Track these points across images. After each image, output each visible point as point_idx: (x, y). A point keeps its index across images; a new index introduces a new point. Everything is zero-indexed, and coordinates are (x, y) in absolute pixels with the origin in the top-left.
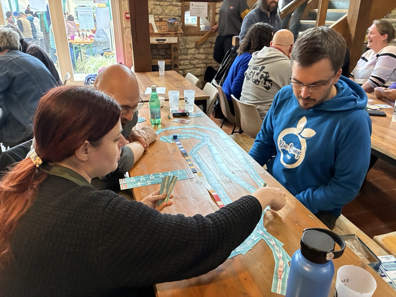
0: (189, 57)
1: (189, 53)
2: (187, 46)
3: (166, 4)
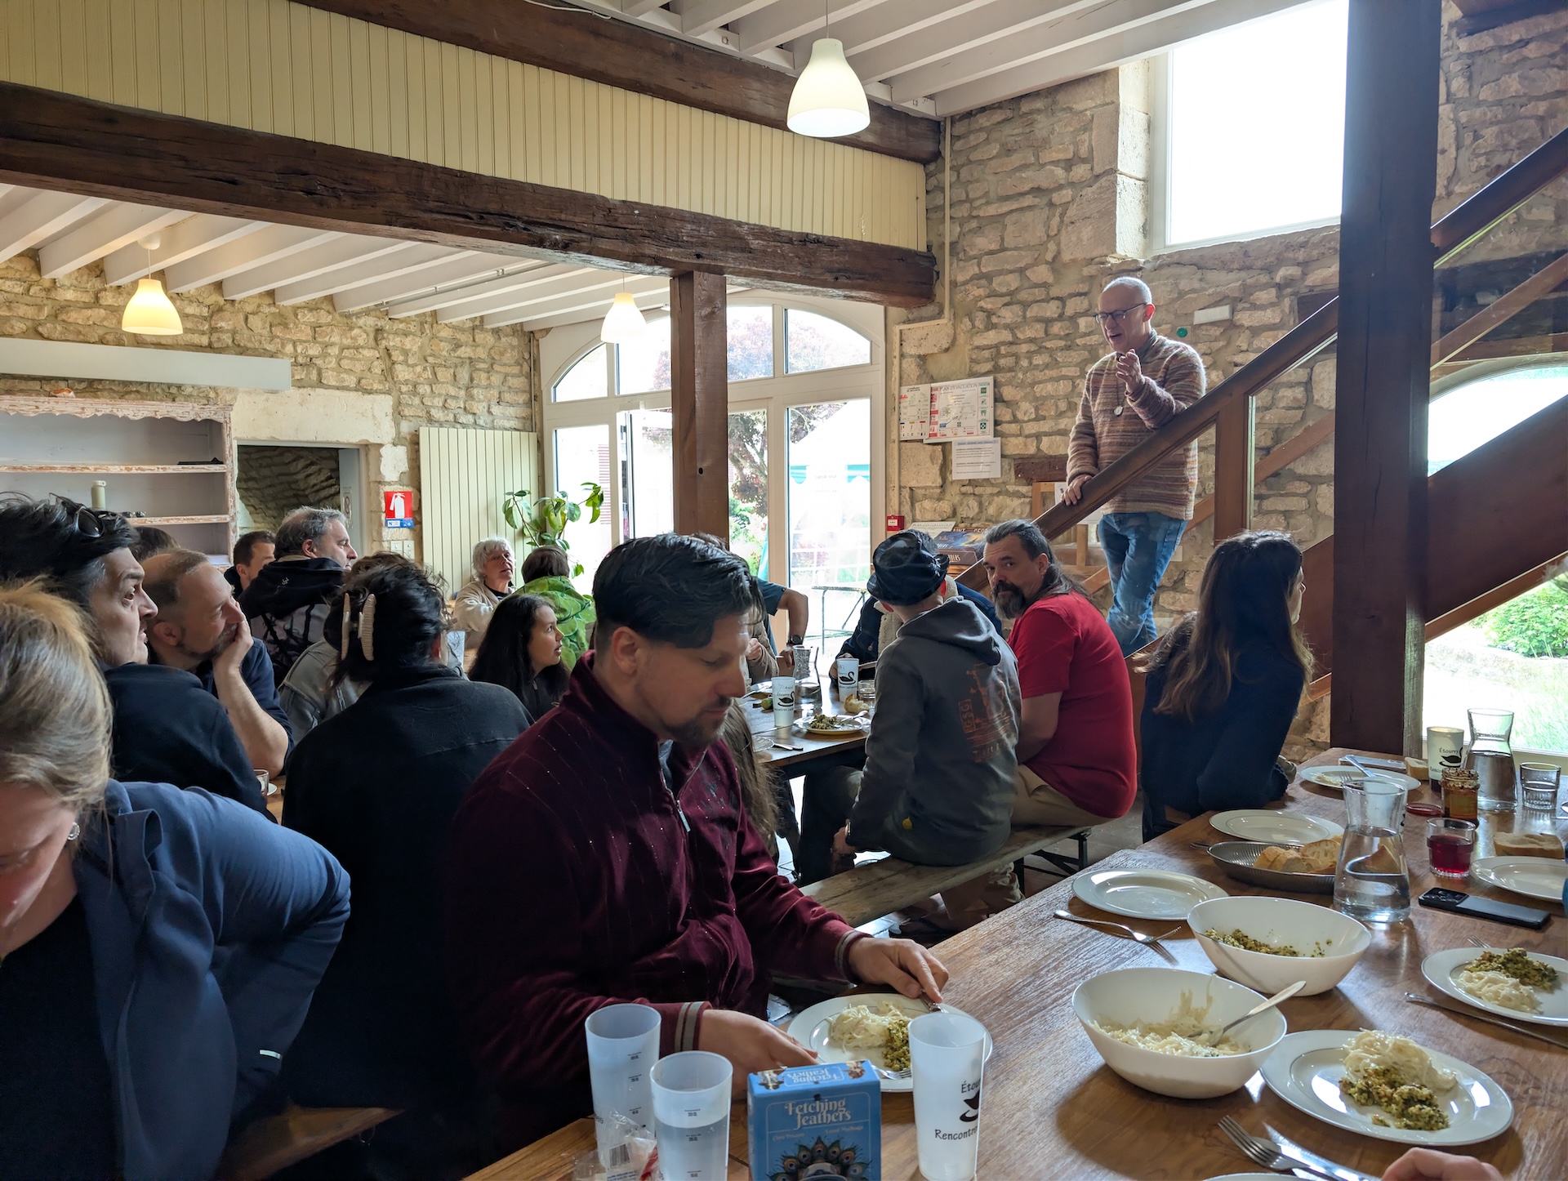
3: (989, 490)
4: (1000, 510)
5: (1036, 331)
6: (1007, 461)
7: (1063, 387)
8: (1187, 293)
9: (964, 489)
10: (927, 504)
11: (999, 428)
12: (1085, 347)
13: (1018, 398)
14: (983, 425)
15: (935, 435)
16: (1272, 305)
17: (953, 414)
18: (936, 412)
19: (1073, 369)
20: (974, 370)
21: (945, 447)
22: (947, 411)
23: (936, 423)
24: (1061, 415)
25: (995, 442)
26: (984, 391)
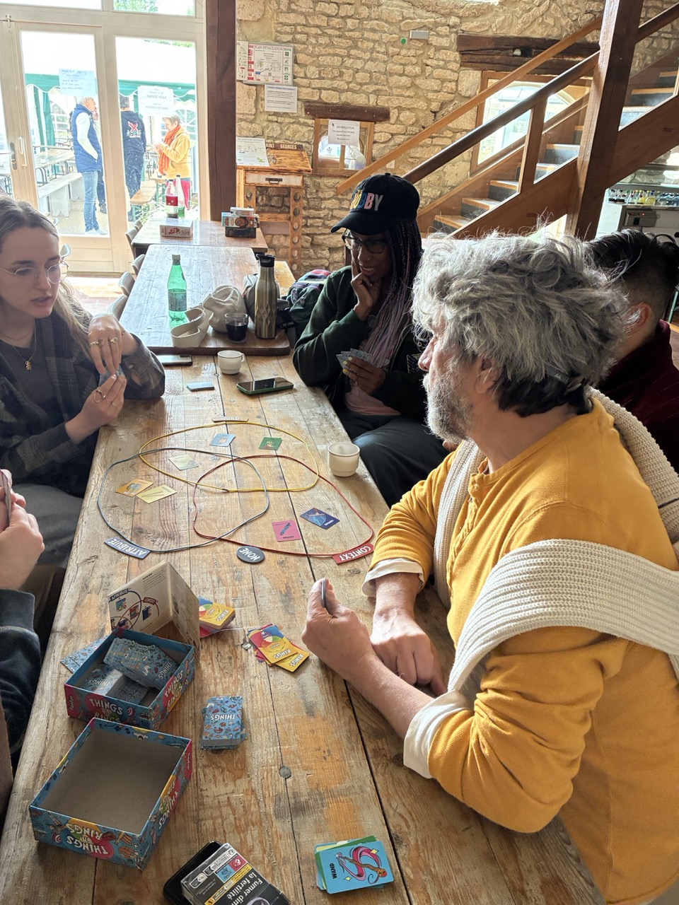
0: (322, 214)
1: (323, 207)
2: (321, 195)
3: (287, 120)
4: (295, 132)
5: (322, 21)
6: (300, 103)
7: (337, 61)
8: (407, 19)
9: (270, 118)
10: (243, 123)
11: (296, 80)
12: (350, 38)
13: (308, 63)
14: (286, 78)
15: (252, 79)
16: (447, 36)
17: (264, 67)
18: (253, 63)
19: (343, 51)
20: (278, 38)
21: (259, 87)
22: (261, 64)
23: (253, 70)
24: (333, 79)
25: (294, 90)
26: (287, 54)
